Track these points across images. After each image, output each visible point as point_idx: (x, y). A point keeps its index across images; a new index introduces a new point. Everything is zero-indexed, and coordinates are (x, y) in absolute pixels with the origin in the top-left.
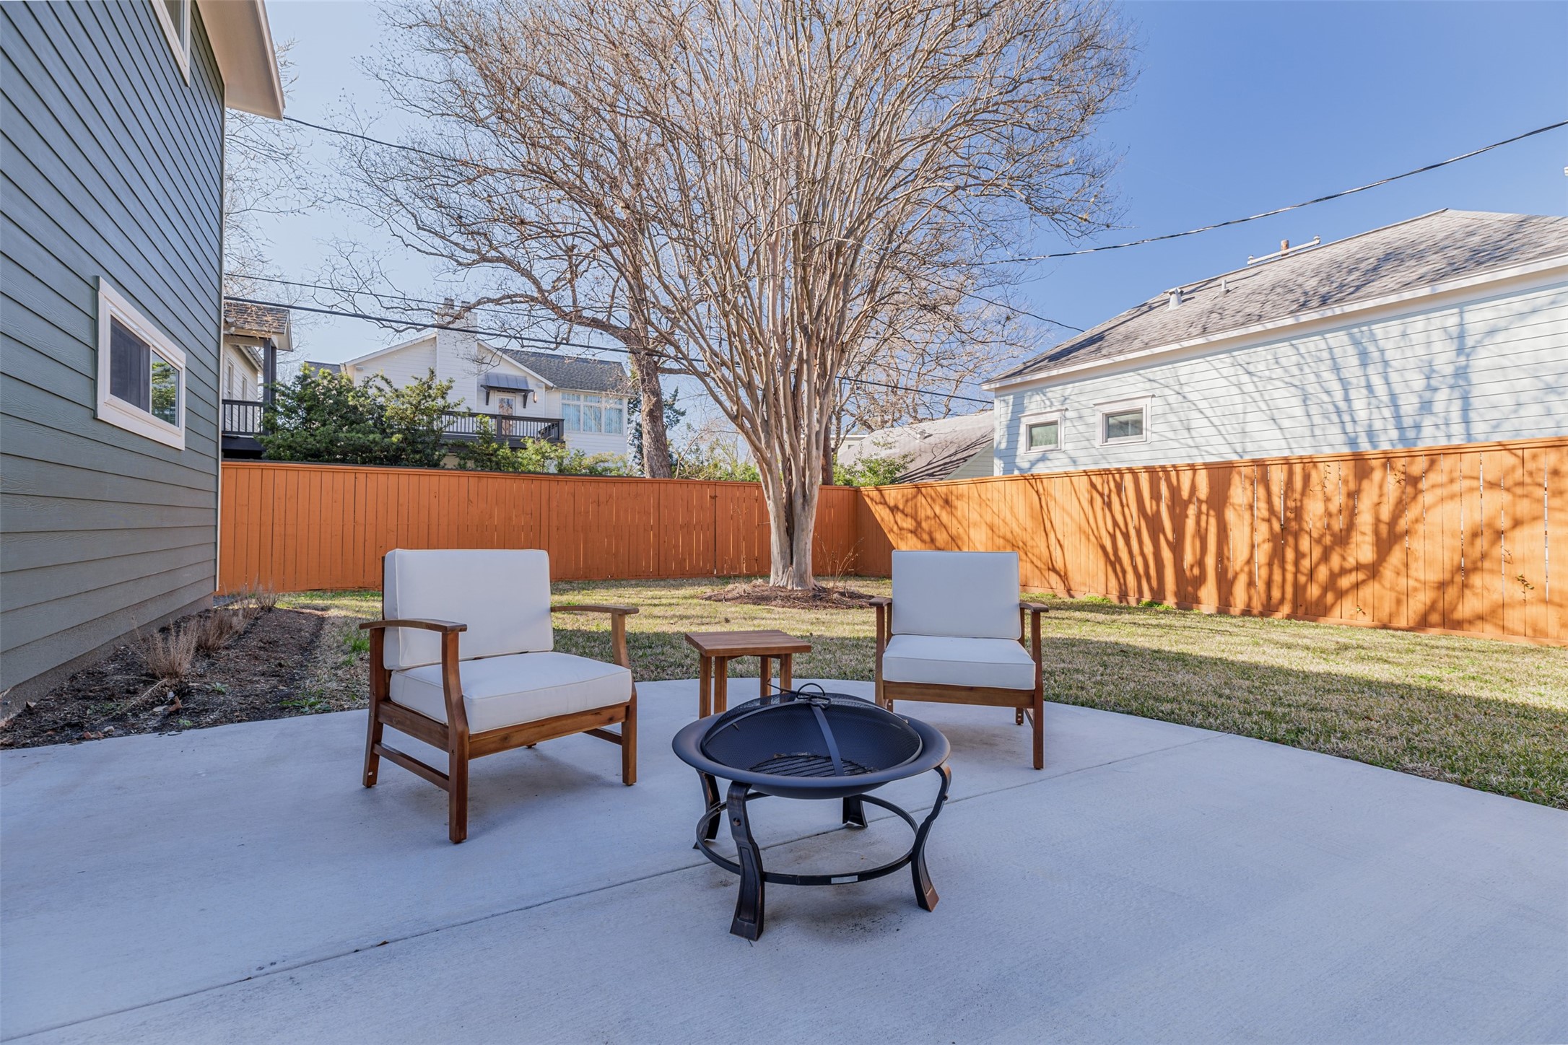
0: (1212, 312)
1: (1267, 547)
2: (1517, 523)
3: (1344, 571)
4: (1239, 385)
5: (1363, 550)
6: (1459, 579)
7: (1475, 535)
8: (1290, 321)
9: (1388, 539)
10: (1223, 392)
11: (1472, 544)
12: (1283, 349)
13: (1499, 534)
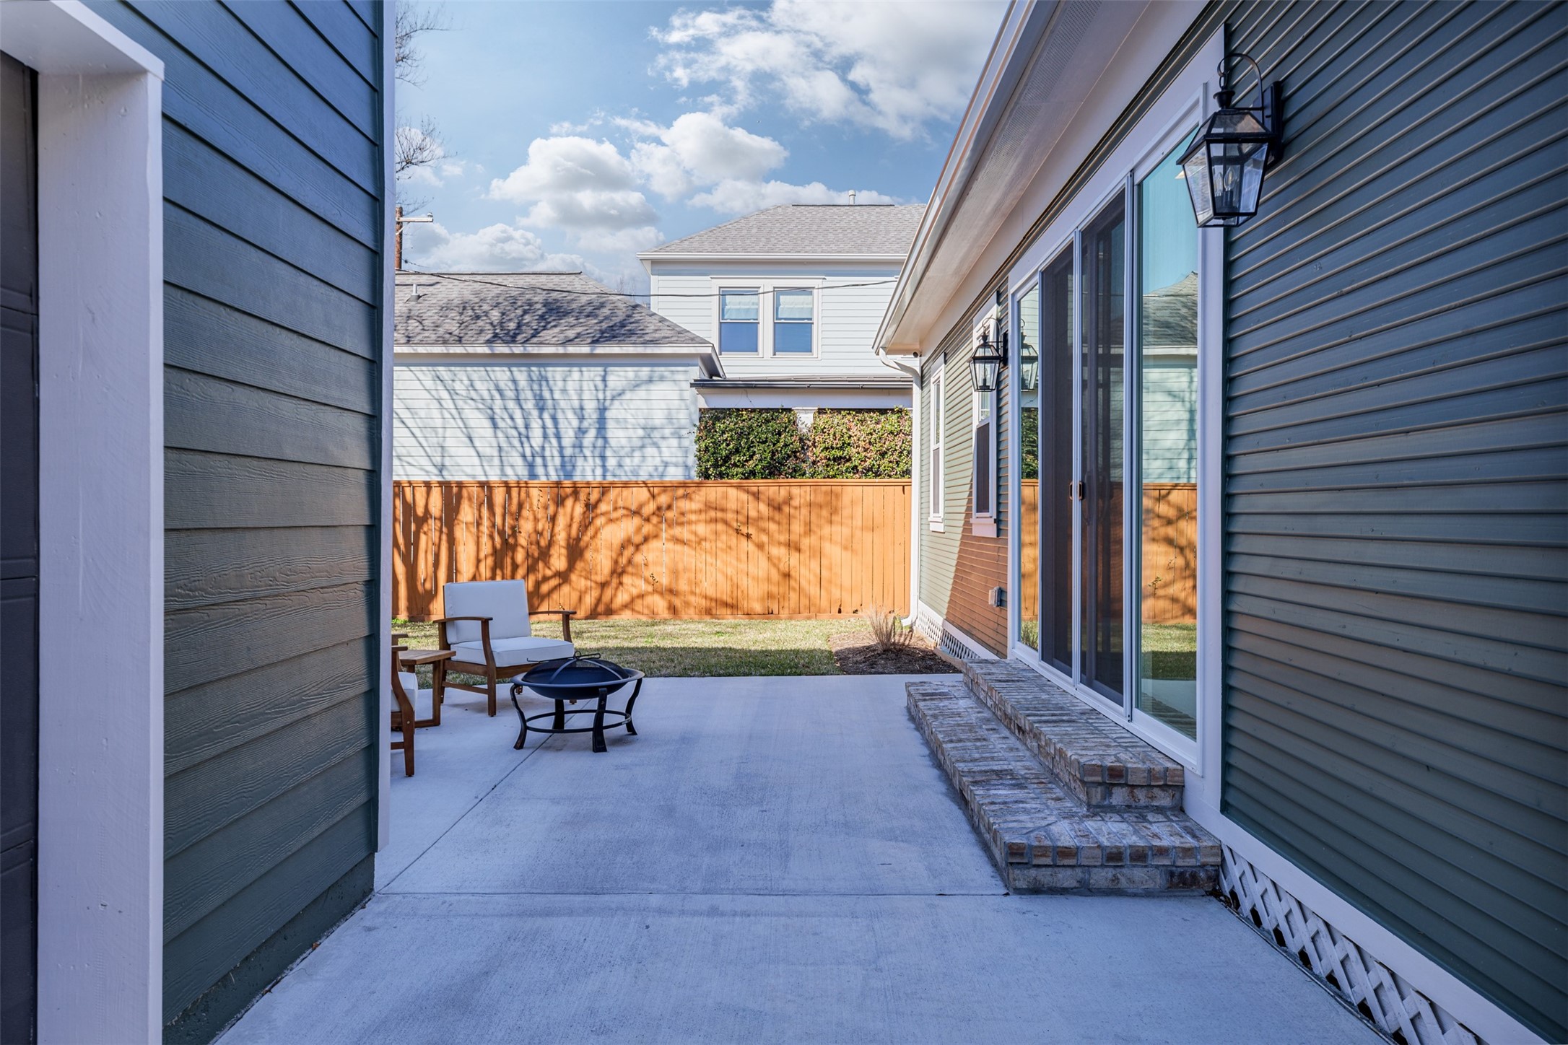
0: (409, 318)
1: (490, 561)
2: (646, 539)
3: (546, 579)
4: (439, 400)
5: (558, 561)
6: (615, 581)
7: (623, 547)
8: (486, 350)
9: (575, 551)
10: (422, 404)
11: (621, 554)
12: (477, 373)
13: (637, 547)
